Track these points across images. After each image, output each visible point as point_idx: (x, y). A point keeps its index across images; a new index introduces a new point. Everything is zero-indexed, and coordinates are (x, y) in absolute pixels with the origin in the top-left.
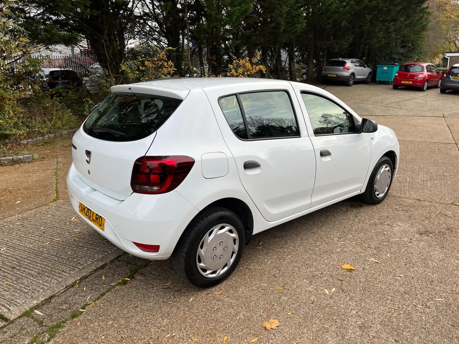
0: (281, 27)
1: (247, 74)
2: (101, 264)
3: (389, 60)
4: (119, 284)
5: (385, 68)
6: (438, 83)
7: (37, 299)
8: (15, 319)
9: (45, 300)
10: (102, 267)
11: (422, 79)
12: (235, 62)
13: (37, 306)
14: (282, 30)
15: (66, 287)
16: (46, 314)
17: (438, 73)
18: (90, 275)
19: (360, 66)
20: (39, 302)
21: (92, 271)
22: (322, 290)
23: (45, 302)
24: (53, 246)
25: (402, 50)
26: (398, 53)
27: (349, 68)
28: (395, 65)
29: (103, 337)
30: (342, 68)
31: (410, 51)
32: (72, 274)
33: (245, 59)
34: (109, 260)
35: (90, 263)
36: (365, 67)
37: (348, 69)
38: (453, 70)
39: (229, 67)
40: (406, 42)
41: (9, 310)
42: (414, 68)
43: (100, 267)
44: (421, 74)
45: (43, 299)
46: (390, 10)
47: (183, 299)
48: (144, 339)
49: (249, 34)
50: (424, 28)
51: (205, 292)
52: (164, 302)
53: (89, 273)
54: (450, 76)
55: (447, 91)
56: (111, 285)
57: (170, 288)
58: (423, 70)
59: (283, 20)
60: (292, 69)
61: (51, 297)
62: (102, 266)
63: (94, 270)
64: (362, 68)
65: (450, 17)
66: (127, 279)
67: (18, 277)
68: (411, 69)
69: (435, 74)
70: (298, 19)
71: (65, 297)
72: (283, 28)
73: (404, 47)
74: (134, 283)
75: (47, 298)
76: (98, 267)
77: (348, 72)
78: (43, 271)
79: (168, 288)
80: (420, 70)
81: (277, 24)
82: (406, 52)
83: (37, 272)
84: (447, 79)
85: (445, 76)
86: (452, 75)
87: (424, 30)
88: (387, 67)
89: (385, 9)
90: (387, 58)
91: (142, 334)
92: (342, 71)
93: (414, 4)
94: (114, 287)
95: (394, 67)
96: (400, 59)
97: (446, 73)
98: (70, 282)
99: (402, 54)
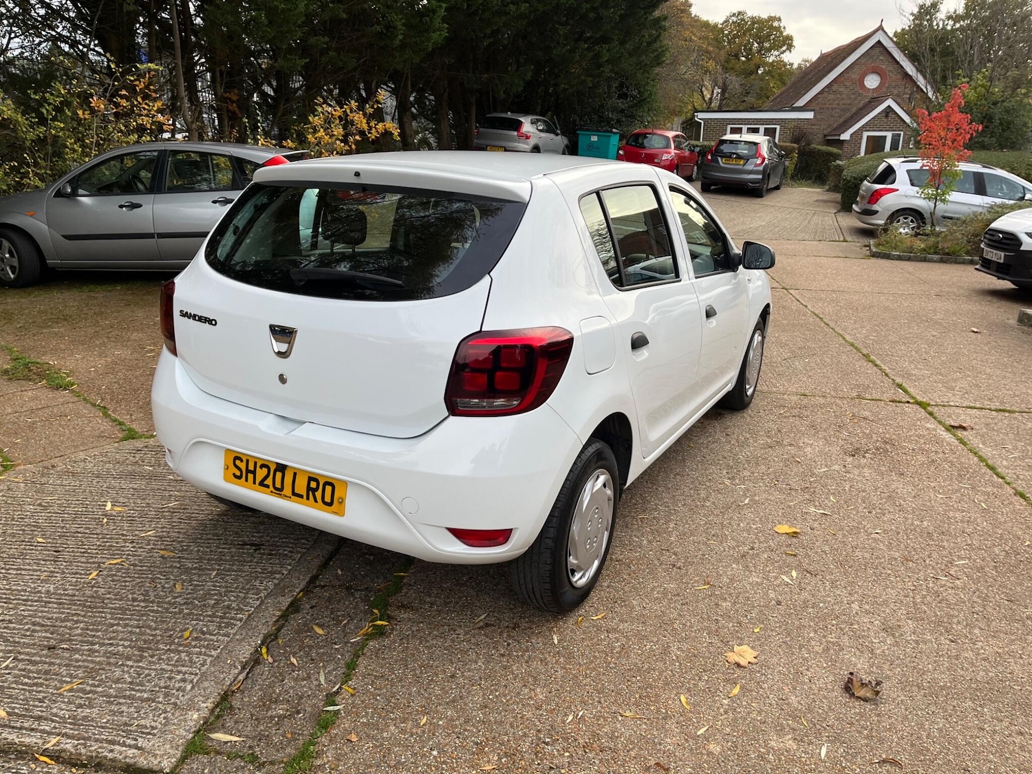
0: (396, 36)
1: (355, 140)
2: (286, 601)
3: (600, 122)
4: (369, 637)
5: (594, 138)
6: (693, 171)
7: (192, 706)
8: (176, 767)
9: (217, 706)
10: (294, 607)
11: (668, 163)
12: (320, 109)
13: (204, 724)
14: (397, 42)
15: (243, 668)
16: (247, 737)
17: (692, 151)
18: (279, 630)
19: (547, 131)
20: (205, 713)
21: (278, 621)
22: (776, 578)
23: (218, 710)
24: (115, 578)
25: (621, 104)
26: (614, 109)
27: (529, 134)
28: (612, 132)
29: (435, 753)
30: (516, 133)
31: (635, 105)
32: (234, 635)
33: (347, 105)
34: (298, 590)
35: (258, 603)
36: (557, 135)
37: (528, 138)
38: (722, 147)
39: (310, 123)
40: (628, 88)
41: (137, 747)
42: (651, 140)
43: (287, 609)
44: (667, 153)
45: (210, 706)
46: (602, 19)
47: (538, 642)
48: (525, 735)
49: (325, 46)
50: (658, 61)
51: (571, 621)
52: (503, 655)
53: (274, 625)
54: (719, 159)
55: (712, 187)
56: (352, 643)
57: (493, 625)
58: (668, 146)
59: (401, 19)
60: (408, 131)
61: (225, 697)
62: (292, 604)
63: (280, 617)
64: (552, 136)
65: (691, 40)
66: (379, 623)
67: (87, 667)
68: (645, 141)
69: (687, 153)
70: (431, 22)
71: (261, 689)
72: (401, 37)
73: (623, 96)
74: (405, 628)
75: (218, 700)
76: (284, 608)
77: (528, 145)
78: (145, 642)
79: (487, 625)
80: (661, 146)
81: (388, 27)
82: (629, 107)
83: (129, 646)
84: (713, 164)
85: (709, 157)
86: (722, 157)
87: (659, 64)
88: (598, 135)
89: (592, 15)
90: (595, 117)
91: (512, 726)
92: (514, 141)
93: (642, 8)
94: (363, 645)
95: (610, 136)
96: (619, 121)
97: (711, 152)
98: (245, 652)
99: (622, 111)
